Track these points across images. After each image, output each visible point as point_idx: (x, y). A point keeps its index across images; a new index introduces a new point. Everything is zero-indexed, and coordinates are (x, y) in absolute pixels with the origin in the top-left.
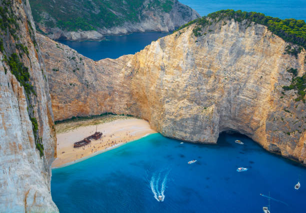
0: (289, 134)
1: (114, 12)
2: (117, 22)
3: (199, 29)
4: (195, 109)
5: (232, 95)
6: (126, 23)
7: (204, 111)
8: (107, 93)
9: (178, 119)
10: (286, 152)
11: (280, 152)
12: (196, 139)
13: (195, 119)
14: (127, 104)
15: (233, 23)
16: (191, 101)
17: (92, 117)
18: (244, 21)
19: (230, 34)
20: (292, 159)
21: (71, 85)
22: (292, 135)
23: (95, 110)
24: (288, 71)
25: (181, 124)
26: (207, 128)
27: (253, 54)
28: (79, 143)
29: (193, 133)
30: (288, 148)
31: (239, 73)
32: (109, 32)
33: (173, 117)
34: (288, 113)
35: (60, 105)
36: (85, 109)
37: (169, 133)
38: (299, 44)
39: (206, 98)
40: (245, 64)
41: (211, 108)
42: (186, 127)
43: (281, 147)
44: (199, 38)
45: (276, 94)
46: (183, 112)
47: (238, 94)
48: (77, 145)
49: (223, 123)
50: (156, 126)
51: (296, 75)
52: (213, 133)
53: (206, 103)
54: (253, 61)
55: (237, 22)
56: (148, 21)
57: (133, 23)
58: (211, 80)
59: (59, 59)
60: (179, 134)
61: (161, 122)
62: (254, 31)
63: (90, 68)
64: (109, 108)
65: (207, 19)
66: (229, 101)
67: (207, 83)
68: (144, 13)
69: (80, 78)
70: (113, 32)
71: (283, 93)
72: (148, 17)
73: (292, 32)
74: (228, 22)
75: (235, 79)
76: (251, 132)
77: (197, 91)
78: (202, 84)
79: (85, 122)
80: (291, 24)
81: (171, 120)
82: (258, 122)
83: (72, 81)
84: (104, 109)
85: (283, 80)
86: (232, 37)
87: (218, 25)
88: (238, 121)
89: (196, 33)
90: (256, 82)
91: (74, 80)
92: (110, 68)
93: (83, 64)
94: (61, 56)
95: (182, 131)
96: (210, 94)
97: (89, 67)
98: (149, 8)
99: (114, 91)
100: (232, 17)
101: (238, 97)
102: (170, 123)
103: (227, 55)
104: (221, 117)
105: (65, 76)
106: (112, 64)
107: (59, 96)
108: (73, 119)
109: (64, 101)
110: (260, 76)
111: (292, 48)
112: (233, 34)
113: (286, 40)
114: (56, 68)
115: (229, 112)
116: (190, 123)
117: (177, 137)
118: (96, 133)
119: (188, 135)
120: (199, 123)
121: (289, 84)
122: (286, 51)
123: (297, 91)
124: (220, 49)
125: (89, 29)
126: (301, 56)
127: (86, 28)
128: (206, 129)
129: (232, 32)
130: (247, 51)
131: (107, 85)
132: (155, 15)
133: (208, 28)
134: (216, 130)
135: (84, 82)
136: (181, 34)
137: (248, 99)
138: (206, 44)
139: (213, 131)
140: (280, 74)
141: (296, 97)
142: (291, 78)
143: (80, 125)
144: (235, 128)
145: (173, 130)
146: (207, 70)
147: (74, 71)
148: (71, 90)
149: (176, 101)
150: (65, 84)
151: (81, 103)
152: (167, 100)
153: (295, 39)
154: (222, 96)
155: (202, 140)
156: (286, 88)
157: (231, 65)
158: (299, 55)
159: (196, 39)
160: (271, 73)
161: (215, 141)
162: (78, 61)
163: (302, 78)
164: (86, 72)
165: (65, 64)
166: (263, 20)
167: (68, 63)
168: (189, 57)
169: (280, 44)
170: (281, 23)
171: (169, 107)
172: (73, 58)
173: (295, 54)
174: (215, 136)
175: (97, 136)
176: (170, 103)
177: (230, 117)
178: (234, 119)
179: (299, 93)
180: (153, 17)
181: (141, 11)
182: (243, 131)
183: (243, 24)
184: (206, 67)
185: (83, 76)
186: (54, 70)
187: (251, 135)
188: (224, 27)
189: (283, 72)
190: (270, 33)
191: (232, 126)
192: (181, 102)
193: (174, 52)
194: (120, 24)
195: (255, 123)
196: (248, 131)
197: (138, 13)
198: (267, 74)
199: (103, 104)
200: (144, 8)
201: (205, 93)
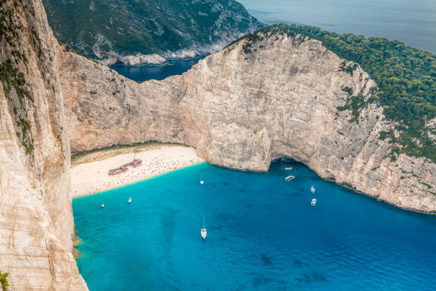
0: (342, 158)
1: (181, 33)
2: (184, 44)
3: (250, 45)
4: (244, 133)
5: (285, 118)
6: (195, 46)
7: (254, 136)
8: (152, 118)
9: (225, 145)
10: (340, 178)
11: (335, 179)
12: (245, 166)
13: (244, 144)
14: (173, 131)
15: (286, 39)
16: (239, 124)
17: (134, 145)
18: (298, 36)
19: (282, 50)
20: (346, 186)
21: (110, 109)
22: (346, 160)
23: (138, 137)
24: (343, 90)
25: (228, 150)
26: (257, 153)
27: (307, 71)
28: (115, 170)
29: (242, 160)
30: (342, 174)
31: (292, 93)
32: (174, 55)
33: (220, 143)
34: (341, 136)
35: (98, 131)
36: (126, 136)
37: (216, 160)
38: (354, 61)
39: (257, 121)
40: (298, 82)
41: (261, 132)
42: (234, 153)
43: (335, 173)
44: (249, 55)
45: (330, 115)
46: (231, 137)
47: (291, 116)
48: (112, 173)
49: (276, 149)
50: (203, 153)
51: (351, 94)
52: (263, 160)
53: (257, 126)
54: (308, 79)
55: (290, 37)
56: (221, 43)
57: (202, 45)
58: (262, 101)
59: (98, 81)
60: (227, 162)
61: (207, 148)
62: (307, 47)
63: (133, 90)
64: (153, 135)
65: (259, 34)
66: (282, 125)
67: (257, 104)
68: (216, 33)
69: (121, 101)
70: (178, 56)
71: (337, 114)
72: (220, 38)
73: (348, 48)
74: (280, 37)
75: (288, 100)
76: (307, 159)
77: (246, 114)
78: (252, 106)
79: (126, 150)
80: (349, 39)
81: (218, 145)
82: (312, 147)
83: (112, 105)
84: (148, 136)
85: (338, 99)
86: (285, 53)
87: (270, 40)
88: (292, 147)
89: (246, 50)
90: (309, 103)
91: (114, 103)
92: (155, 91)
93: (125, 86)
94: (99, 77)
95: (230, 158)
96: (261, 117)
97: (131, 89)
98: (222, 27)
99: (159, 116)
100: (285, 32)
101: (291, 119)
102: (217, 150)
103: (279, 73)
104: (272, 142)
105: (104, 99)
106: (157, 86)
107: (97, 122)
108: (113, 147)
109: (102, 127)
110: (314, 96)
111: (347, 65)
112: (286, 51)
113: (341, 56)
114: (94, 90)
115: (282, 137)
116: (239, 149)
117: (225, 165)
118: (135, 161)
119: (236, 162)
120: (247, 149)
121: (343, 104)
122: (342, 68)
123: (351, 112)
124: (272, 66)
125: (150, 52)
126: (356, 74)
127: (146, 51)
128: (255, 155)
129: (285, 48)
130: (300, 68)
131: (151, 109)
132: (228, 36)
133: (259, 43)
134: (266, 156)
135: (125, 106)
136: (230, 50)
137: (301, 121)
138: (257, 61)
139: (263, 157)
140: (335, 93)
141: (350, 118)
142: (345, 97)
143: (120, 153)
144: (289, 155)
145: (220, 156)
146: (258, 90)
147: (114, 94)
148: (111, 115)
149: (224, 124)
150: (104, 108)
151: (121, 129)
152: (215, 124)
153: (350, 54)
154: (273, 119)
155: (252, 168)
156: (340, 109)
157: (283, 85)
158: (354, 72)
159: (246, 56)
160: (326, 92)
161: (265, 168)
162: (119, 83)
163: (357, 98)
164: (127, 95)
165: (104, 86)
166: (318, 34)
167: (108, 85)
168: (239, 76)
169: (335, 61)
170: (338, 38)
171: (216, 131)
172: (113, 80)
173: (350, 70)
174: (265, 163)
175: (136, 163)
176: (218, 127)
177: (283, 143)
178: (287, 144)
179: (353, 114)
180: (227, 38)
181: (212, 32)
182: (299, 158)
183: (296, 38)
184: (256, 87)
185: (124, 100)
186: (91, 93)
187: (306, 161)
188: (276, 43)
189: (338, 91)
190: (325, 49)
191: (286, 152)
192: (229, 126)
193: (222, 71)
194: (187, 46)
195: (310, 149)
196: (304, 157)
197: (209, 33)
198: (321, 94)
199: (147, 130)
200: (216, 27)
201: (255, 115)
